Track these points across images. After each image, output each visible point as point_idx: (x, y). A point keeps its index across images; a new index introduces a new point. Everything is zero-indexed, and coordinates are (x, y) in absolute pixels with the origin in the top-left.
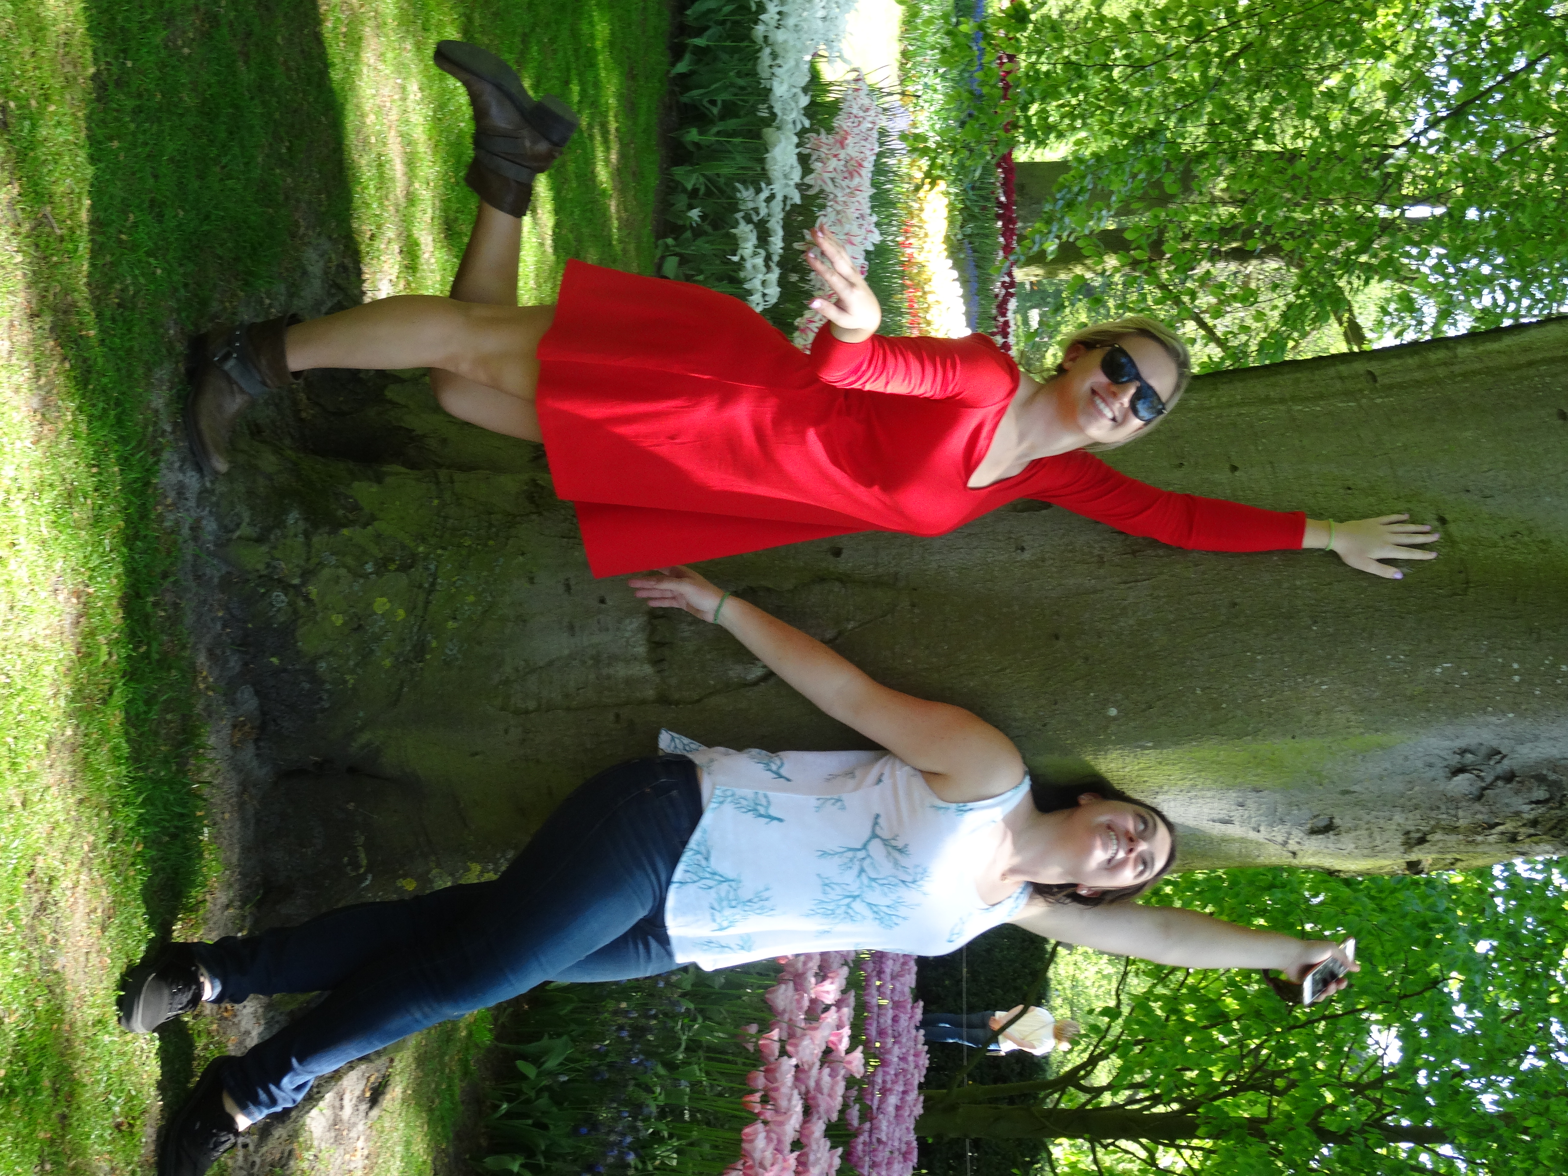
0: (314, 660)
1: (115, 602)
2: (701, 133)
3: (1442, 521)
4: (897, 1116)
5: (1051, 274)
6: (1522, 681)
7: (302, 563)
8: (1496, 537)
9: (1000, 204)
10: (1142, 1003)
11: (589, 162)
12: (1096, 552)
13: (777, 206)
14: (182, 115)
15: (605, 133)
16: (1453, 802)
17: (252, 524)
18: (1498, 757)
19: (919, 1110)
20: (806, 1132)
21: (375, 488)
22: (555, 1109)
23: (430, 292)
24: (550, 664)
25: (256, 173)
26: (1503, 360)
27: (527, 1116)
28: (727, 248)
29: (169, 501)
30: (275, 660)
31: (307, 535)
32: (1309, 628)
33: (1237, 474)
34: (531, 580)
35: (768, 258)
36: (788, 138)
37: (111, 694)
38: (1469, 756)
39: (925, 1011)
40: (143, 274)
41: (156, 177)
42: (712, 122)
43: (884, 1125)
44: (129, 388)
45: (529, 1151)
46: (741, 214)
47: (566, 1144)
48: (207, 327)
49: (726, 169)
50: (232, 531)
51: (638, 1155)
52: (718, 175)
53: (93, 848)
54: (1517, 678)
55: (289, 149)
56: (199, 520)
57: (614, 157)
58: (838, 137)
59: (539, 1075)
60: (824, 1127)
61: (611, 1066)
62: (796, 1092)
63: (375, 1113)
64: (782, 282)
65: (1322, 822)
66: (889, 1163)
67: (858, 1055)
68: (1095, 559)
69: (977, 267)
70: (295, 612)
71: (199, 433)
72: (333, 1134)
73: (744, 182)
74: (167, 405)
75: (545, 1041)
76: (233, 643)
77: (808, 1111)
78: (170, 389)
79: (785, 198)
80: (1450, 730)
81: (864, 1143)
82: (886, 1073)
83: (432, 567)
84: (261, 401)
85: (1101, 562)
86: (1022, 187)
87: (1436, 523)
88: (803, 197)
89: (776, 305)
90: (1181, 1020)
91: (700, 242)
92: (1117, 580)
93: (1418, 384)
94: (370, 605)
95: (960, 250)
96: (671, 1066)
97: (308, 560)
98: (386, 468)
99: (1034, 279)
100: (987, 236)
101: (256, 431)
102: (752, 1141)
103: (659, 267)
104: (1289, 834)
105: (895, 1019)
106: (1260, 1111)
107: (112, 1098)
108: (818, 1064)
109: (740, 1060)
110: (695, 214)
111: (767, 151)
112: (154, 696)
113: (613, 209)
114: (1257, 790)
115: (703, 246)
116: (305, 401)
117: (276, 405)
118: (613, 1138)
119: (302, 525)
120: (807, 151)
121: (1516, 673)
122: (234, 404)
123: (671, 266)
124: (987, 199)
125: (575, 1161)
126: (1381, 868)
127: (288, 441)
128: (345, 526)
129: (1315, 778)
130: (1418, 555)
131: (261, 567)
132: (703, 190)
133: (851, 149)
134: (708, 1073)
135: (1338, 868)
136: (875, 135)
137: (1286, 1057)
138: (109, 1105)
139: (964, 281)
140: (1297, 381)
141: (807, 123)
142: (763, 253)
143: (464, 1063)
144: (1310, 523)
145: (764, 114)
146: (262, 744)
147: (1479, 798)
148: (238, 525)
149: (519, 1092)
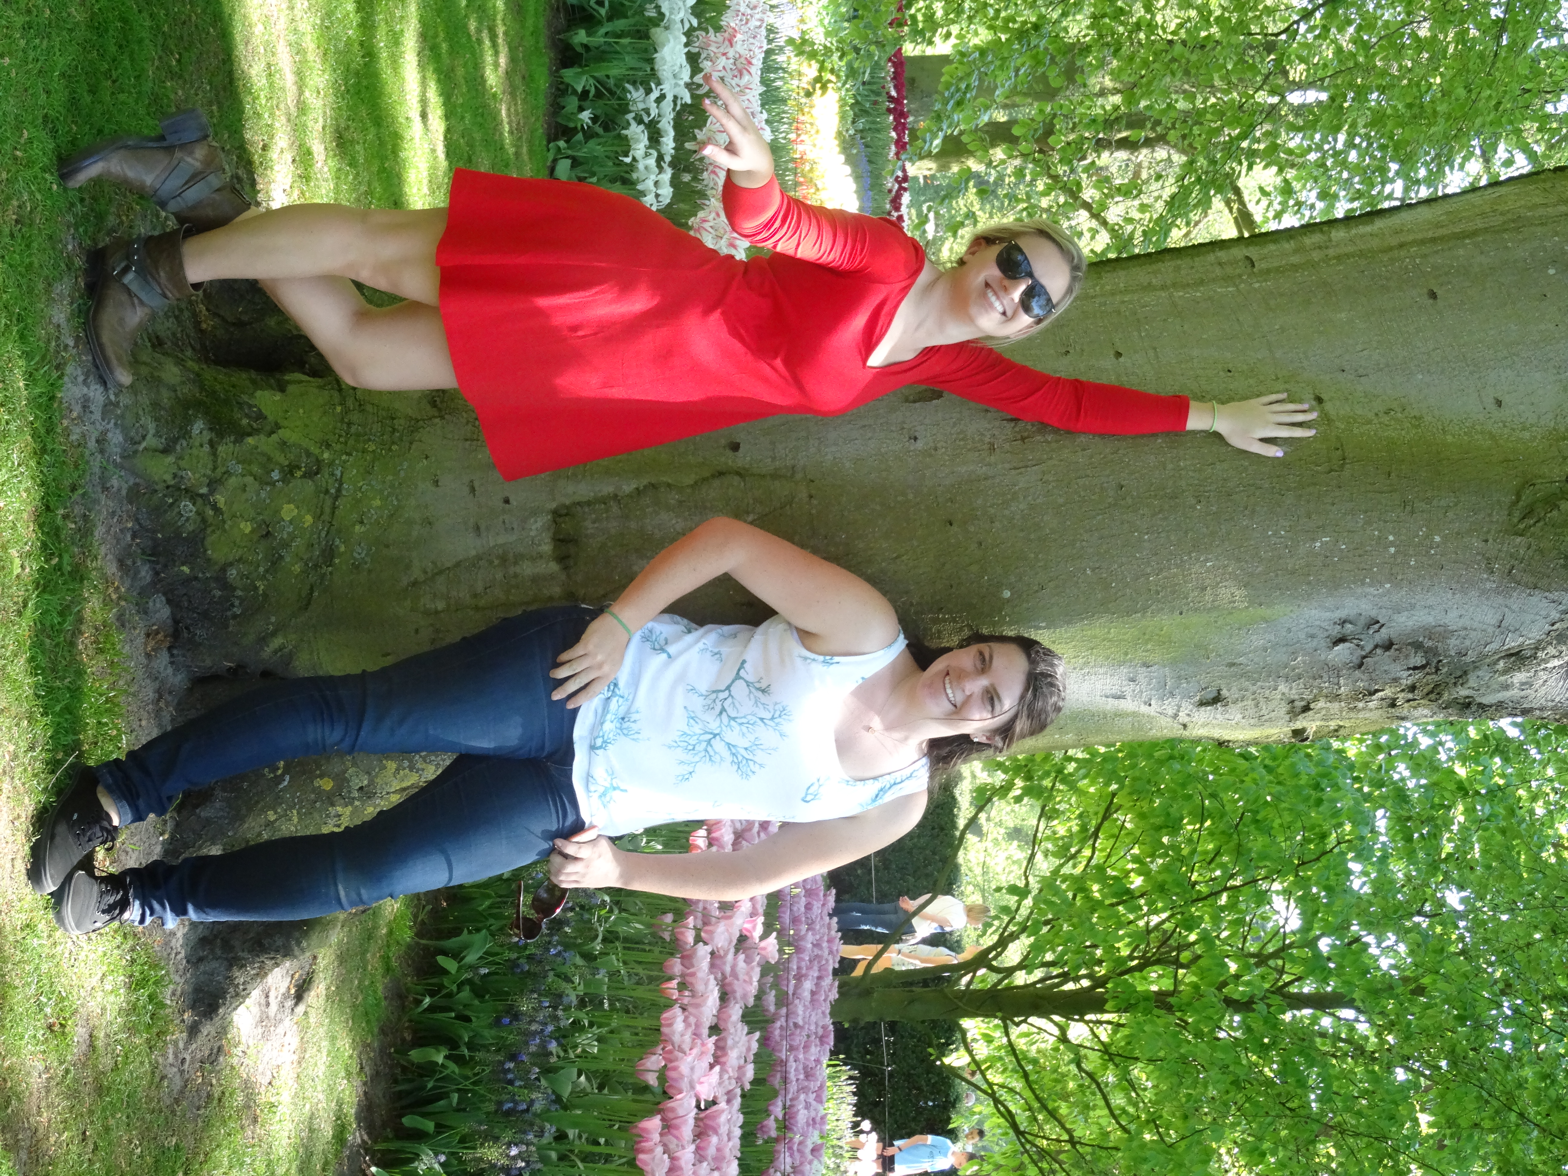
0: (224, 569)
1: (25, 516)
2: (589, 35)
3: (1319, 400)
4: (812, 1001)
5: (944, 167)
6: (1396, 552)
7: (209, 472)
8: (1371, 415)
9: (891, 99)
10: (1049, 884)
11: (477, 66)
12: (987, 440)
13: (667, 104)
14: (71, 30)
15: (493, 38)
16: (1335, 671)
17: (157, 435)
18: (1377, 626)
19: (834, 995)
20: (724, 1016)
21: (278, 397)
22: (476, 1002)
23: (325, 201)
24: (458, 564)
25: (147, 86)
26: (1375, 243)
27: (449, 1009)
28: (619, 149)
29: (75, 414)
30: (186, 569)
31: (211, 443)
32: (1193, 507)
33: (1122, 359)
34: (436, 483)
35: (660, 158)
36: (676, 38)
37: (25, 606)
38: (1349, 626)
39: (838, 900)
40: (39, 191)
41: (48, 92)
42: (600, 23)
43: (800, 1010)
44: (31, 304)
45: (452, 1043)
46: (632, 115)
47: (489, 1035)
48: (104, 241)
49: (614, 70)
50: (139, 443)
51: (560, 1044)
52: (608, 77)
53: (15, 757)
54: (1392, 550)
55: (179, 61)
56: (104, 433)
57: (503, 61)
58: (726, 35)
59: (459, 968)
60: (740, 1012)
61: (530, 958)
62: (712, 977)
63: (301, 1008)
64: (675, 182)
65: (1210, 694)
66: (806, 1047)
67: (772, 939)
68: (986, 447)
69: (870, 162)
70: (204, 520)
71: (101, 345)
72: (260, 1030)
73: (634, 83)
74: (68, 321)
75: (465, 936)
76: (144, 553)
77: (725, 997)
78: (72, 303)
79: (675, 98)
80: (1330, 602)
81: (781, 1027)
82: (800, 960)
83: (338, 473)
84: (161, 314)
85: (992, 449)
86: (913, 81)
87: (1314, 403)
88: (693, 96)
89: (669, 205)
90: (1088, 898)
91: (592, 143)
92: (1007, 466)
93: (1295, 267)
94: (277, 511)
95: (852, 146)
96: (589, 957)
97: (215, 469)
98: (287, 378)
99: (928, 173)
100: (878, 131)
101: (157, 343)
102: (670, 1025)
103: (552, 170)
104: (1179, 707)
105: (808, 907)
106: (1167, 984)
107: (43, 999)
108: (732, 950)
109: (657, 950)
110: (586, 116)
111: (656, 51)
112: (68, 607)
113: (504, 113)
114: (1147, 665)
115: (595, 148)
116: (204, 312)
117: (176, 317)
118: (534, 1027)
119: (207, 436)
120: (695, 50)
121: (1392, 544)
122: (135, 317)
123: (563, 170)
124: (878, 94)
125: (498, 1051)
126: (1267, 737)
127: (189, 353)
128: (249, 435)
129: (1203, 652)
130: (1298, 433)
131: (168, 477)
132: (593, 91)
133: (740, 47)
134: (625, 963)
135: (1227, 738)
136: (764, 32)
137: (1190, 929)
138: (40, 1008)
139: (858, 177)
140: (1178, 269)
141: (695, 23)
142: (655, 154)
143: (386, 959)
144: (1193, 404)
145: (651, 13)
146: (175, 652)
147: (1360, 665)
148: (144, 437)
149: (441, 987)
